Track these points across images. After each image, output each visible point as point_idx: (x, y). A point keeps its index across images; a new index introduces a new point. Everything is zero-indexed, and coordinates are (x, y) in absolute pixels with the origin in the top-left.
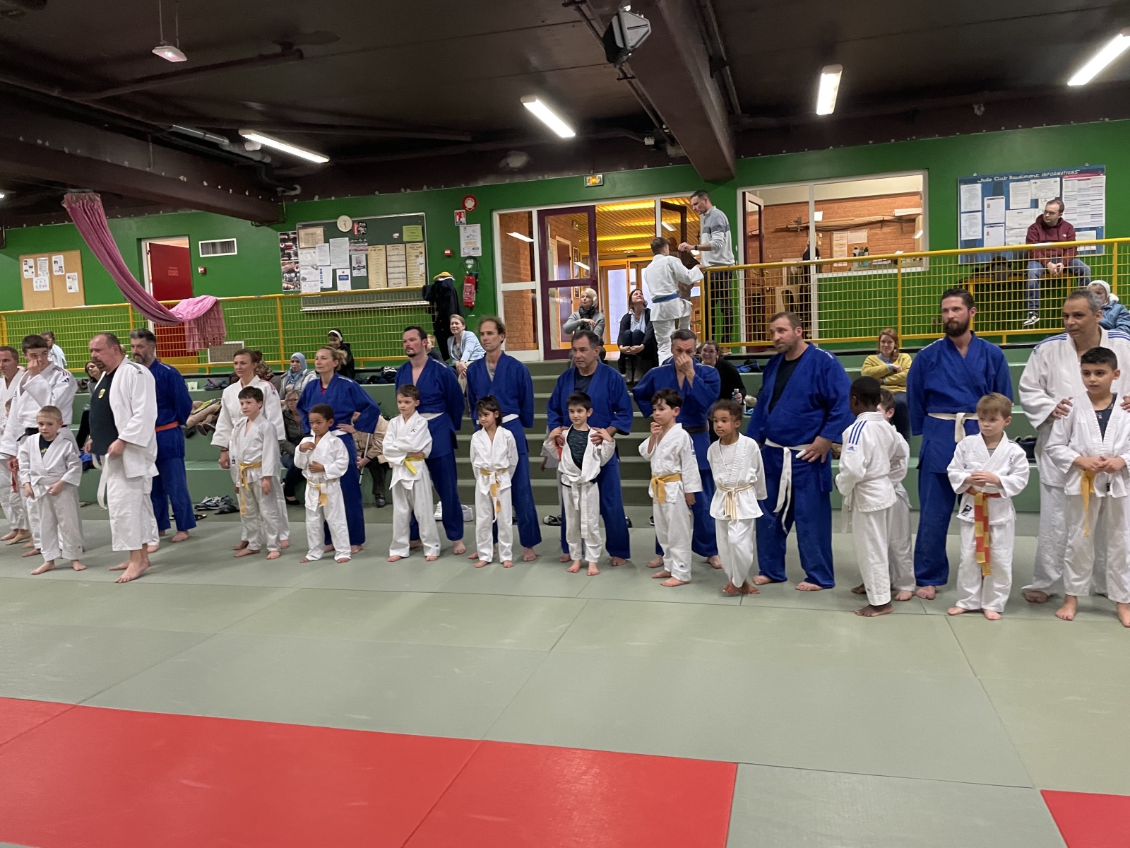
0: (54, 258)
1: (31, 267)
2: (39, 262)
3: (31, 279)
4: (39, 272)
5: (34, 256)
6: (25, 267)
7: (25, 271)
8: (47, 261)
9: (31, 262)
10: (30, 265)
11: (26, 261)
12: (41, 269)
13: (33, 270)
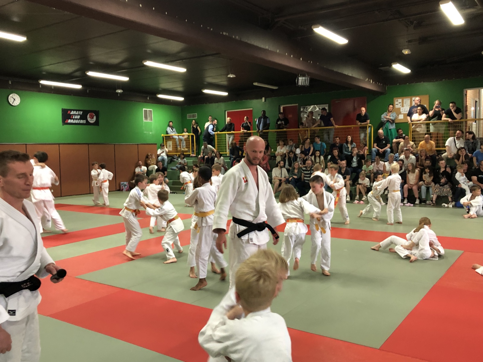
0: (413, 99)
1: (400, 103)
2: (404, 101)
3: (400, 108)
4: (404, 105)
5: (402, 98)
6: (396, 103)
7: (396, 104)
8: (409, 100)
9: (400, 100)
10: (400, 102)
11: (398, 100)
12: (405, 103)
13: (401, 104)
